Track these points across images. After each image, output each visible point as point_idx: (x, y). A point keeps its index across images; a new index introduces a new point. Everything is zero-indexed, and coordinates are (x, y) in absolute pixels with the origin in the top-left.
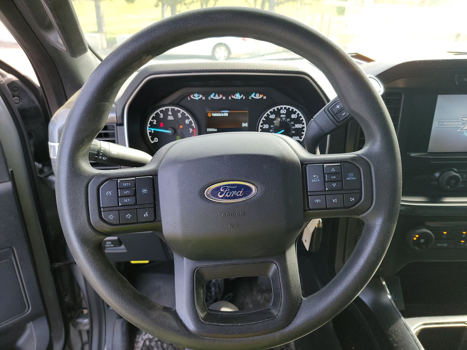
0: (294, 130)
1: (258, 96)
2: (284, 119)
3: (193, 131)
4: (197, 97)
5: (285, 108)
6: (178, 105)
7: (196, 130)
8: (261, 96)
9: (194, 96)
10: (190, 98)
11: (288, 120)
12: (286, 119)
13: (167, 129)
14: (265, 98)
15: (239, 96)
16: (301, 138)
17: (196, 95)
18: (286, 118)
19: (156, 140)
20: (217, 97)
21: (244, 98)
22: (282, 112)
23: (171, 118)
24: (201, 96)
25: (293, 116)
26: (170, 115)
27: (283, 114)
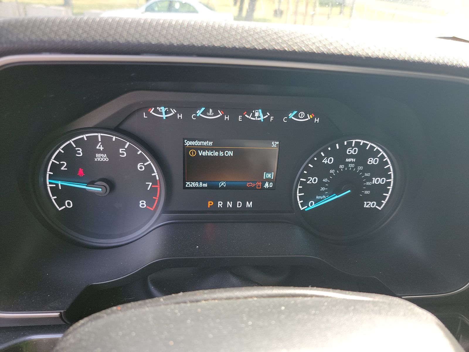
0: (368, 188)
1: (302, 118)
2: (351, 166)
3: (153, 186)
4: (163, 113)
5: (357, 144)
6: (117, 130)
7: (160, 185)
8: (309, 117)
9: (156, 111)
10: (148, 114)
11: (361, 168)
12: (356, 167)
13: (92, 183)
14: (317, 120)
15: (261, 115)
16: (379, 204)
17: (163, 109)
18: (357, 164)
19: (69, 204)
20: (211, 116)
21: (272, 119)
22: (350, 151)
23: (101, 158)
24: (174, 111)
25: (371, 161)
26: (99, 151)
27: (352, 156)
